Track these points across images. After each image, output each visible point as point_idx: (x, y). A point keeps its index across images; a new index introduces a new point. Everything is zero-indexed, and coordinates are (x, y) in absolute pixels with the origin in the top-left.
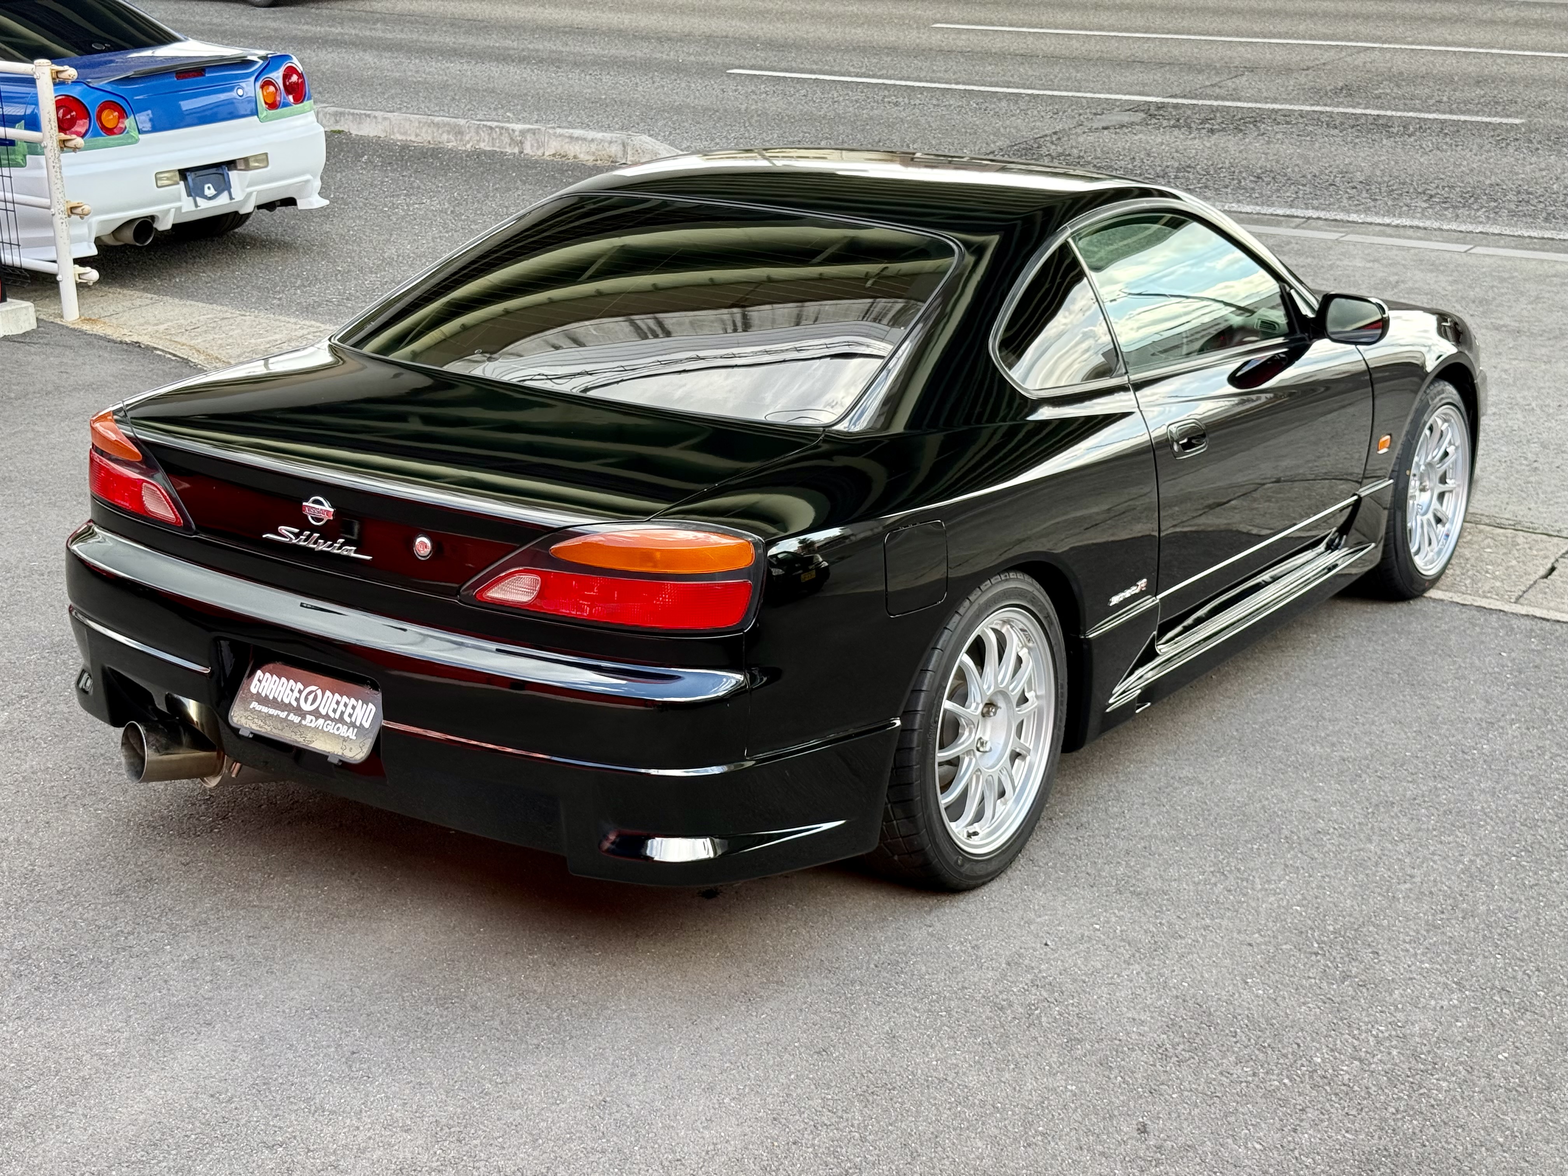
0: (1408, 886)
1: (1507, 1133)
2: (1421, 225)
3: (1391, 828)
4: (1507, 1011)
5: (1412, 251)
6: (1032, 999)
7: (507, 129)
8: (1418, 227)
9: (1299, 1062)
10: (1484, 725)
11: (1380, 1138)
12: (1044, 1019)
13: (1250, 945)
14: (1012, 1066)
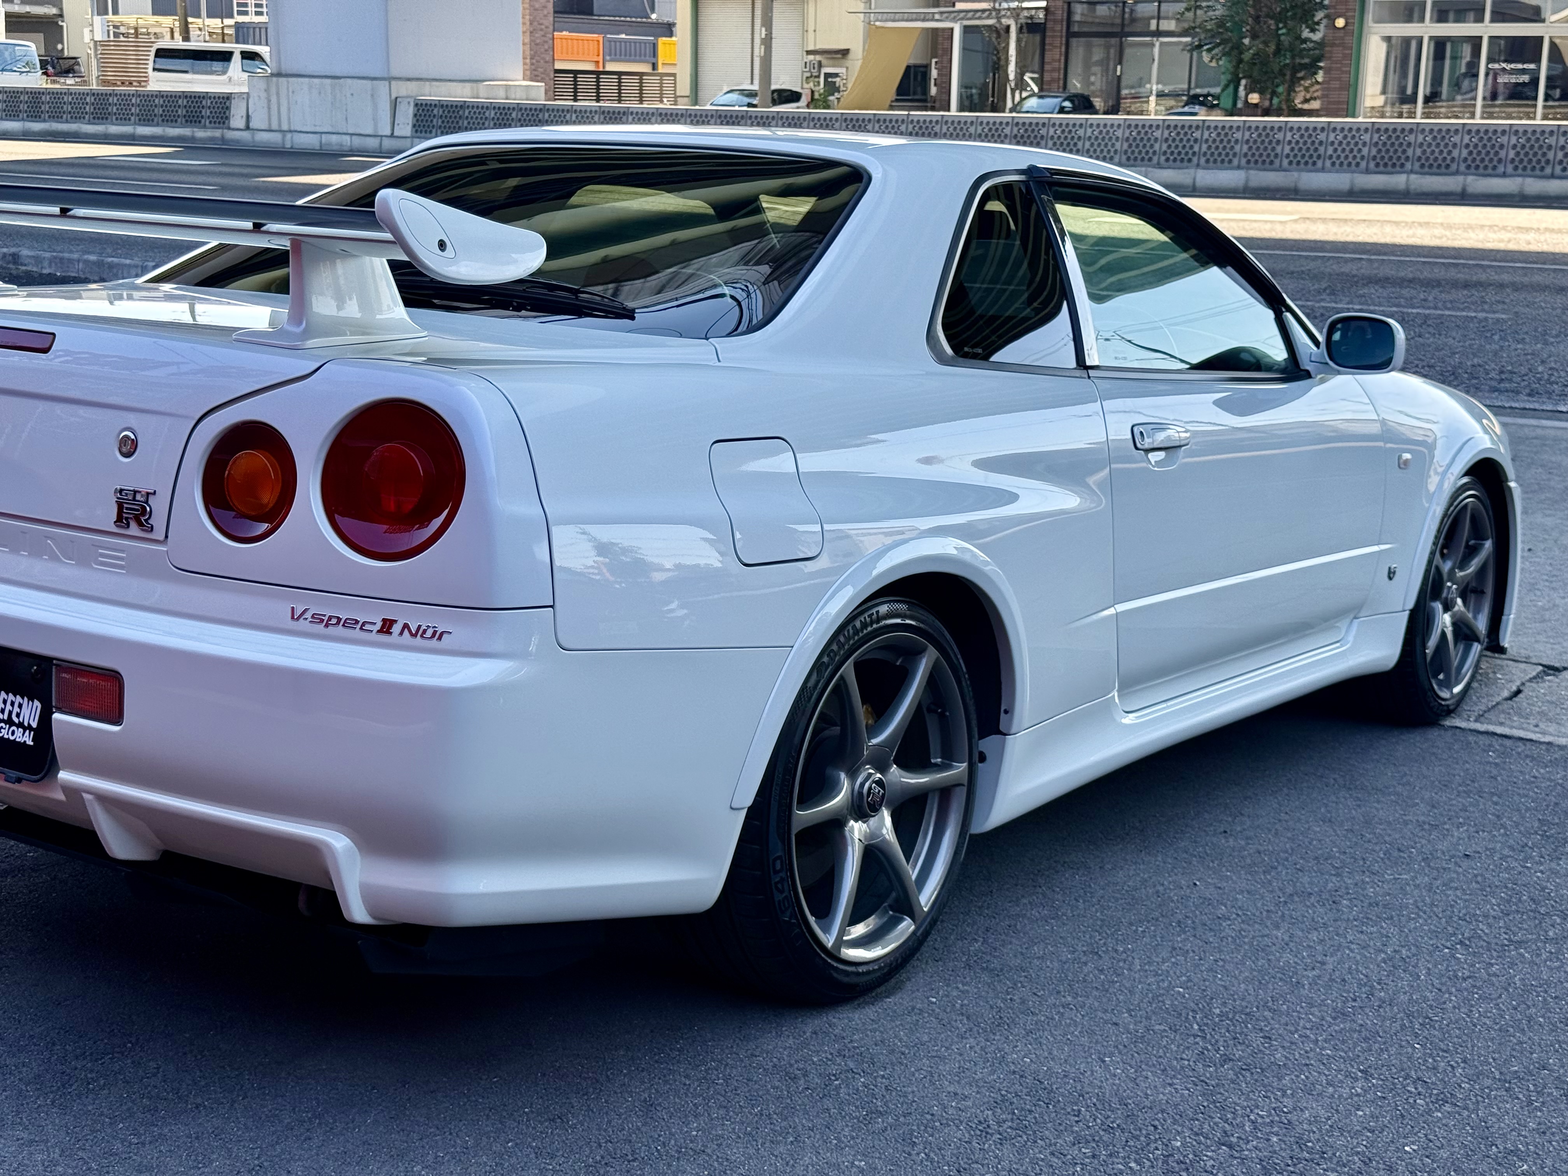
3: (1304, 916)
4: (1422, 1102)
9: (1153, 1146)
12: (843, 1091)
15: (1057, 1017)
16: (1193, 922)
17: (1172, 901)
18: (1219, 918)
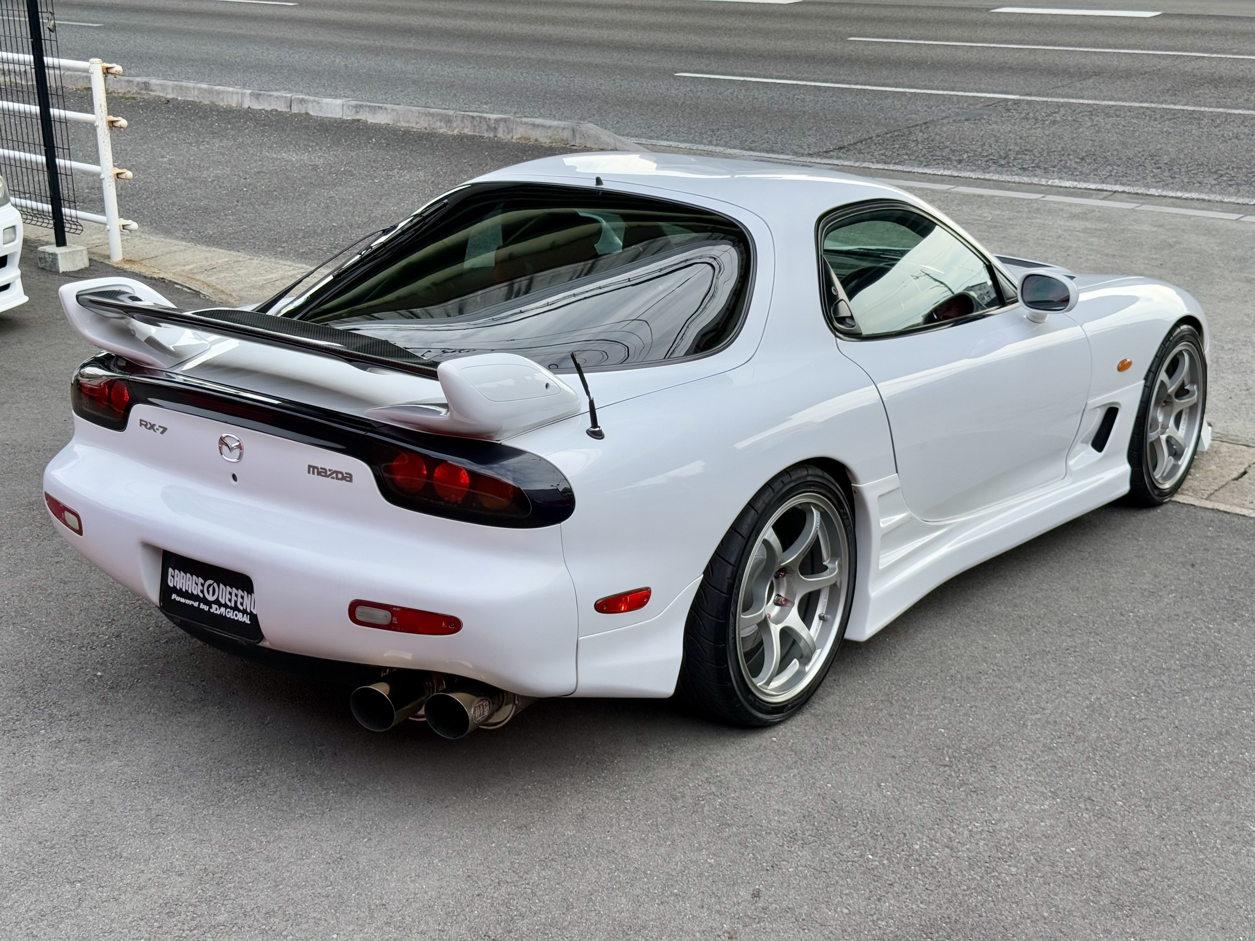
0: (1037, 716)
1: (1053, 909)
2: (1206, 198)
3: (1039, 671)
4: (1087, 816)
5: (1193, 219)
6: (702, 792)
7: (485, 118)
8: (1203, 200)
9: (901, 848)
10: (1146, 593)
11: (947, 908)
12: (706, 808)
13: (894, 757)
14: (669, 843)
15: (855, 752)
16: (962, 676)
17: (950, 659)
18: (980, 673)
